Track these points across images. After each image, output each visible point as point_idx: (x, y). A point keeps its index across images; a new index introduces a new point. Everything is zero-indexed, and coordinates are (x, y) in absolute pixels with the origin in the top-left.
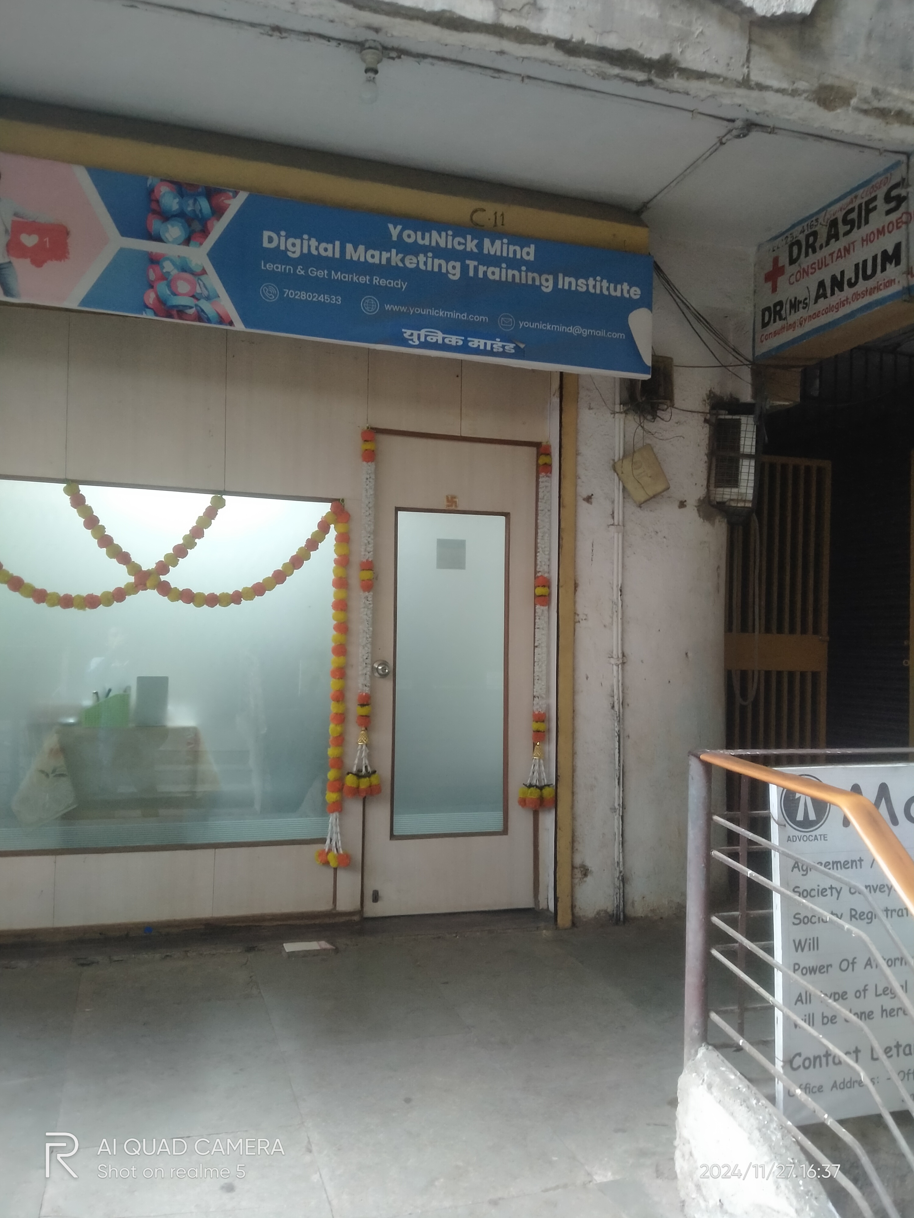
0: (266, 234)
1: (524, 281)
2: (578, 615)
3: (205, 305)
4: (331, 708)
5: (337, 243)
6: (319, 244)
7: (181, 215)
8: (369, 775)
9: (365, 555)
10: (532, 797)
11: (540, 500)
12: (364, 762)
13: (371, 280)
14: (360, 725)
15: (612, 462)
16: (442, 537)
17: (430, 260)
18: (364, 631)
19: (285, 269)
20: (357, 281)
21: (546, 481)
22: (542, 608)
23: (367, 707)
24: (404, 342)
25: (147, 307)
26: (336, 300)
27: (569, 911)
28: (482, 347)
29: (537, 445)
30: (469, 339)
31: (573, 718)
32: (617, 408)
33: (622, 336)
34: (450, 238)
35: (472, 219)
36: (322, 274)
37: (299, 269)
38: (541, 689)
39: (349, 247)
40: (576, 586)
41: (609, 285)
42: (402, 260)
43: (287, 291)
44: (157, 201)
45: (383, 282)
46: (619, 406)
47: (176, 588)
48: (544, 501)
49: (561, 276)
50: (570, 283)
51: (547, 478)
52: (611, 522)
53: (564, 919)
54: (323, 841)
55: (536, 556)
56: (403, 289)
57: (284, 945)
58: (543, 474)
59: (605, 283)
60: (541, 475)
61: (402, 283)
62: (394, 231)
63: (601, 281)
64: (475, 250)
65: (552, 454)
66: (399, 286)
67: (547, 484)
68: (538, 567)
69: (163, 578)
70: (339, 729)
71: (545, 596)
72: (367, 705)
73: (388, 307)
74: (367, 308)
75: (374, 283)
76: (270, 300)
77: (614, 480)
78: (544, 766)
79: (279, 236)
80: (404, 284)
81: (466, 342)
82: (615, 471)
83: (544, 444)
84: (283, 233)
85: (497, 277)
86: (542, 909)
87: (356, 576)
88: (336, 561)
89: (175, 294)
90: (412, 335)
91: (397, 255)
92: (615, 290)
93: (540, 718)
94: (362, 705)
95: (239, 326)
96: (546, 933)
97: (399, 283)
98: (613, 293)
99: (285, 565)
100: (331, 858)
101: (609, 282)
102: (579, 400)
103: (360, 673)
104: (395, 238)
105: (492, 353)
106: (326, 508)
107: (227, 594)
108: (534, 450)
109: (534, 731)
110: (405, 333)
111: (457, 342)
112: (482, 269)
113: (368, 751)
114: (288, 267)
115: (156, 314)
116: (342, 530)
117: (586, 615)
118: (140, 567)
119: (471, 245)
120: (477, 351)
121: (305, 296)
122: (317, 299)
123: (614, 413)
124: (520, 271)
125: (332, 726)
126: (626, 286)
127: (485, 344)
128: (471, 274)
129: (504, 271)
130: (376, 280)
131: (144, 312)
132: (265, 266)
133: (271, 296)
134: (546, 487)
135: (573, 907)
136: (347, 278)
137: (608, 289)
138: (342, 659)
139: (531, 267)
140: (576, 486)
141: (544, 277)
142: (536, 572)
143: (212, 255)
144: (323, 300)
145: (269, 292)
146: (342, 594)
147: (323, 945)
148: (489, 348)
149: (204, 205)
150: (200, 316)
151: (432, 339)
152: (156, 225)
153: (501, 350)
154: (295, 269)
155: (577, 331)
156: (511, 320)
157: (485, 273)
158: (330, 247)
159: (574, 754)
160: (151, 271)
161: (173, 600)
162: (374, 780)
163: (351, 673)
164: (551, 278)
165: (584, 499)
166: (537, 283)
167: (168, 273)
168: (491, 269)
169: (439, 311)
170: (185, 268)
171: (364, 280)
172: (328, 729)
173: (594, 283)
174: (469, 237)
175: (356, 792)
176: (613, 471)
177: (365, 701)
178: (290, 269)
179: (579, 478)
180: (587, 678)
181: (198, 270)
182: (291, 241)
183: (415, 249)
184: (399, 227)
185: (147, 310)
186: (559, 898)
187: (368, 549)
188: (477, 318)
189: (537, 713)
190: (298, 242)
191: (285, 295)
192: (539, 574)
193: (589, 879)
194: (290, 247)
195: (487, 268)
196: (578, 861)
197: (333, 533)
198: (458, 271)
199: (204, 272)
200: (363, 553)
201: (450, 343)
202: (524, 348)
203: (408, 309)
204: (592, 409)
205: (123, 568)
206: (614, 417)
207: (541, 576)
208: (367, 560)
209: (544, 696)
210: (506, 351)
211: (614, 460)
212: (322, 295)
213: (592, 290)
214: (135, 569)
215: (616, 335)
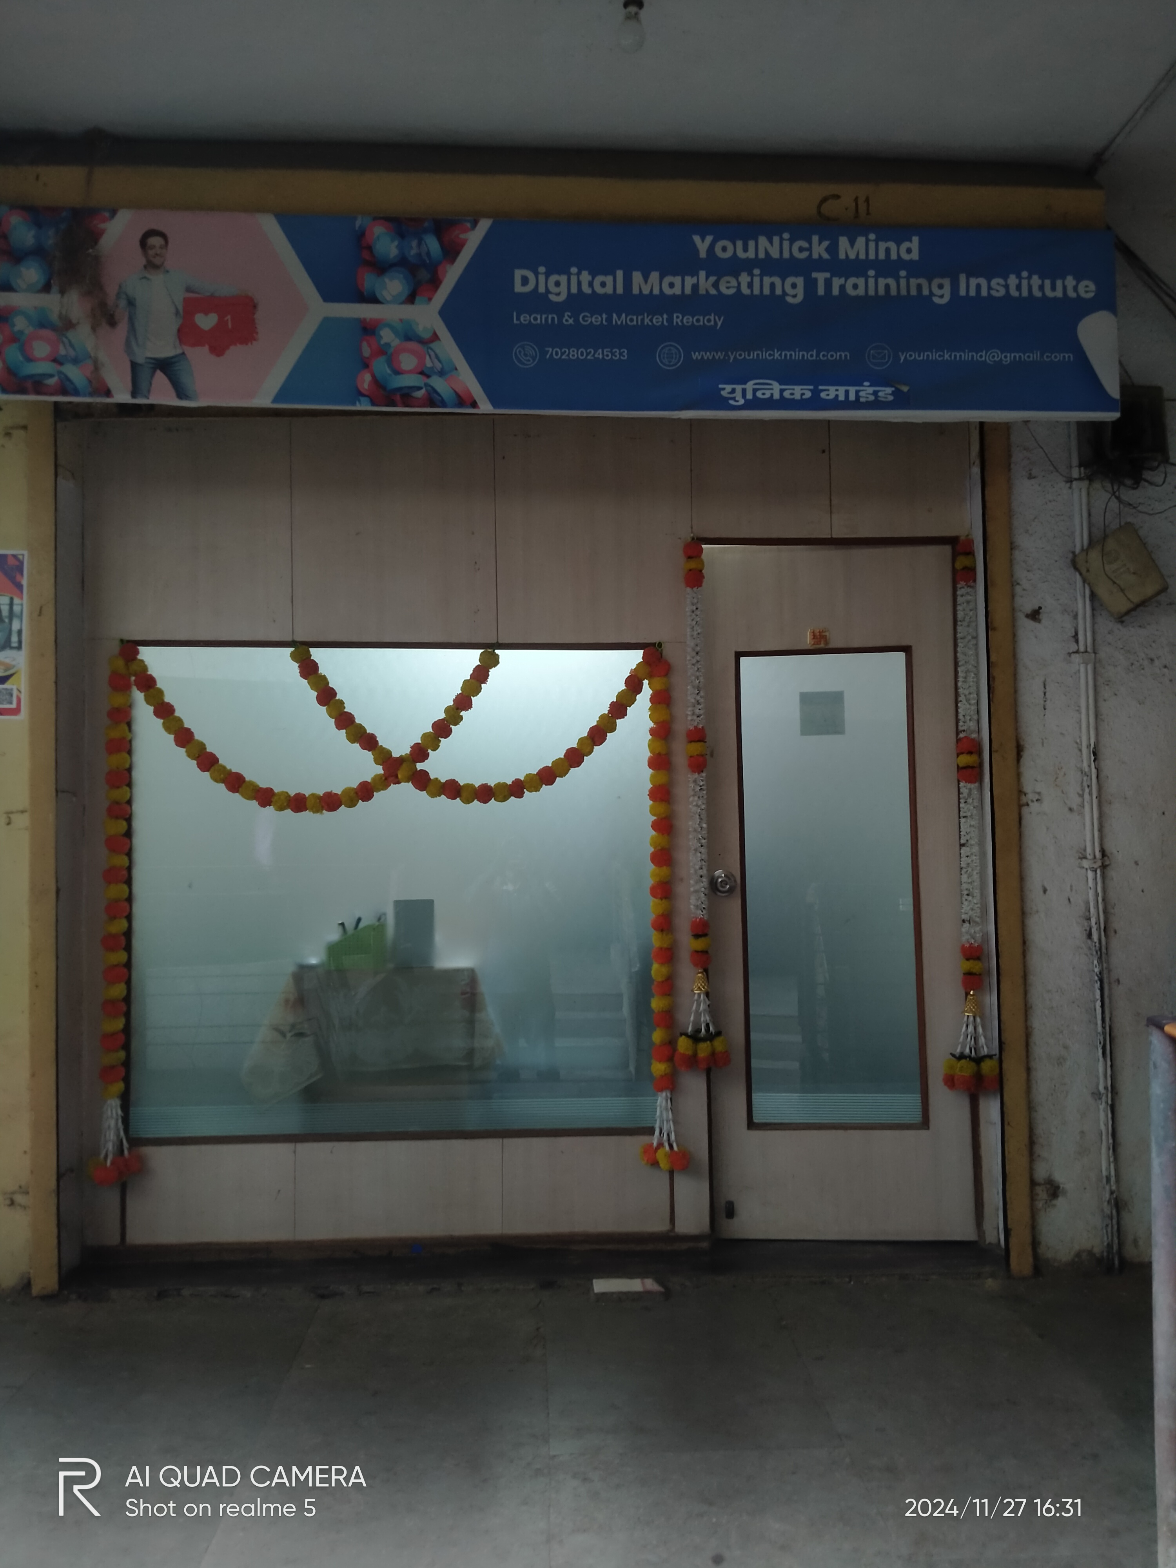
0: (518, 274)
1: (904, 292)
2: (1025, 795)
3: (440, 385)
4: (653, 940)
5: (620, 274)
6: (593, 279)
7: (402, 263)
8: (710, 1037)
9: (692, 720)
10: (963, 1074)
11: (959, 623)
12: (702, 1019)
13: (670, 320)
14: (696, 965)
15: (1070, 556)
16: (807, 689)
17: (756, 280)
18: (695, 830)
19: (547, 319)
20: (650, 324)
21: (967, 593)
22: (969, 785)
23: (703, 939)
24: (723, 404)
25: (364, 395)
26: (621, 354)
27: (1029, 1250)
28: (842, 398)
29: (952, 541)
30: (821, 387)
31: (1024, 954)
32: (1075, 473)
33: (1068, 356)
34: (786, 244)
35: (819, 213)
36: (596, 320)
37: (566, 317)
38: (972, 909)
39: (637, 277)
40: (1019, 750)
41: (1043, 282)
42: (716, 285)
43: (551, 350)
44: (370, 248)
45: (688, 320)
46: (1077, 469)
47: (437, 779)
48: (965, 624)
49: (963, 278)
50: (978, 287)
51: (969, 590)
52: (1074, 647)
53: (1021, 1263)
54: (650, 1131)
55: (957, 707)
56: (718, 327)
57: (594, 1281)
58: (962, 583)
59: (1036, 280)
60: (959, 586)
61: (717, 318)
62: (702, 245)
63: (1029, 278)
64: (826, 256)
65: (976, 554)
66: (712, 323)
67: (969, 598)
68: (961, 724)
69: (420, 766)
70: (664, 970)
71: (972, 767)
72: (705, 935)
73: (696, 356)
74: (666, 361)
75: (675, 323)
76: (530, 364)
77: (1075, 583)
78: (983, 1028)
79: (537, 274)
80: (720, 320)
81: (816, 393)
82: (1076, 569)
83: (963, 538)
84: (542, 269)
85: (861, 291)
86: (990, 1244)
87: (682, 751)
88: (652, 732)
89: (398, 372)
90: (733, 391)
91: (707, 278)
92: (1053, 288)
93: (972, 953)
94: (697, 936)
95: (485, 407)
96: (990, 1284)
97: (712, 318)
98: (1049, 293)
99: (581, 741)
100: (660, 1155)
101: (1042, 278)
102: (1012, 466)
103: (692, 889)
104: (703, 254)
105: (857, 405)
106: (635, 657)
107: (505, 785)
108: (947, 549)
109: (964, 974)
110: (724, 389)
111: (803, 394)
112: (837, 282)
113: (708, 1003)
114: (550, 316)
115: (373, 404)
116: (659, 686)
117: (1039, 793)
118: (389, 753)
119: (819, 249)
120: (835, 404)
121: (575, 353)
122: (594, 355)
123: (1070, 480)
124: (897, 279)
125: (655, 966)
126: (1070, 281)
127: (847, 392)
128: (821, 291)
129: (871, 281)
130: (677, 319)
131: (357, 403)
132: (518, 319)
133: (529, 360)
134: (968, 602)
135: (1035, 1243)
136: (635, 320)
137: (1041, 288)
138: (665, 870)
139: (914, 269)
140: (1013, 596)
141: (936, 282)
142: (958, 732)
143: (443, 313)
144: (601, 356)
145: (526, 355)
146: (662, 778)
147: (650, 1284)
148: (852, 397)
149: (433, 244)
150: (432, 399)
151: (763, 394)
152: (369, 280)
153: (872, 398)
154: (560, 318)
155: (993, 357)
156: (886, 351)
157: (842, 288)
158: (609, 279)
159: (1027, 1009)
160: (365, 345)
161: (433, 795)
162: (719, 1045)
163: (680, 889)
164: (947, 282)
165: (1027, 616)
166: (926, 292)
167: (388, 345)
168: (852, 281)
169: (774, 351)
170: (409, 335)
171: (659, 320)
172: (651, 970)
173: (1017, 281)
174: (815, 239)
175: (692, 1062)
176: (1072, 570)
177: (701, 930)
178: (553, 319)
179: (1018, 584)
180: (1045, 891)
181: (427, 335)
182: (553, 278)
183: (735, 267)
184: (709, 239)
185: (362, 399)
186: (1011, 1229)
187: (697, 711)
188: (832, 356)
189: (967, 945)
190: (563, 279)
191: (548, 356)
192: (962, 735)
193: (1060, 1201)
194: (552, 288)
195: (846, 281)
196: (1041, 1173)
197: (647, 691)
198: (800, 291)
199: (435, 337)
200: (689, 718)
201: (792, 397)
202: (909, 390)
203: (726, 355)
204: (1034, 478)
205: (369, 755)
206: (1070, 488)
207: (965, 737)
208: (696, 727)
209: (978, 920)
210: (880, 399)
211: (1073, 553)
212: (600, 351)
213: (1014, 293)
214: (384, 757)
215: (1058, 357)
